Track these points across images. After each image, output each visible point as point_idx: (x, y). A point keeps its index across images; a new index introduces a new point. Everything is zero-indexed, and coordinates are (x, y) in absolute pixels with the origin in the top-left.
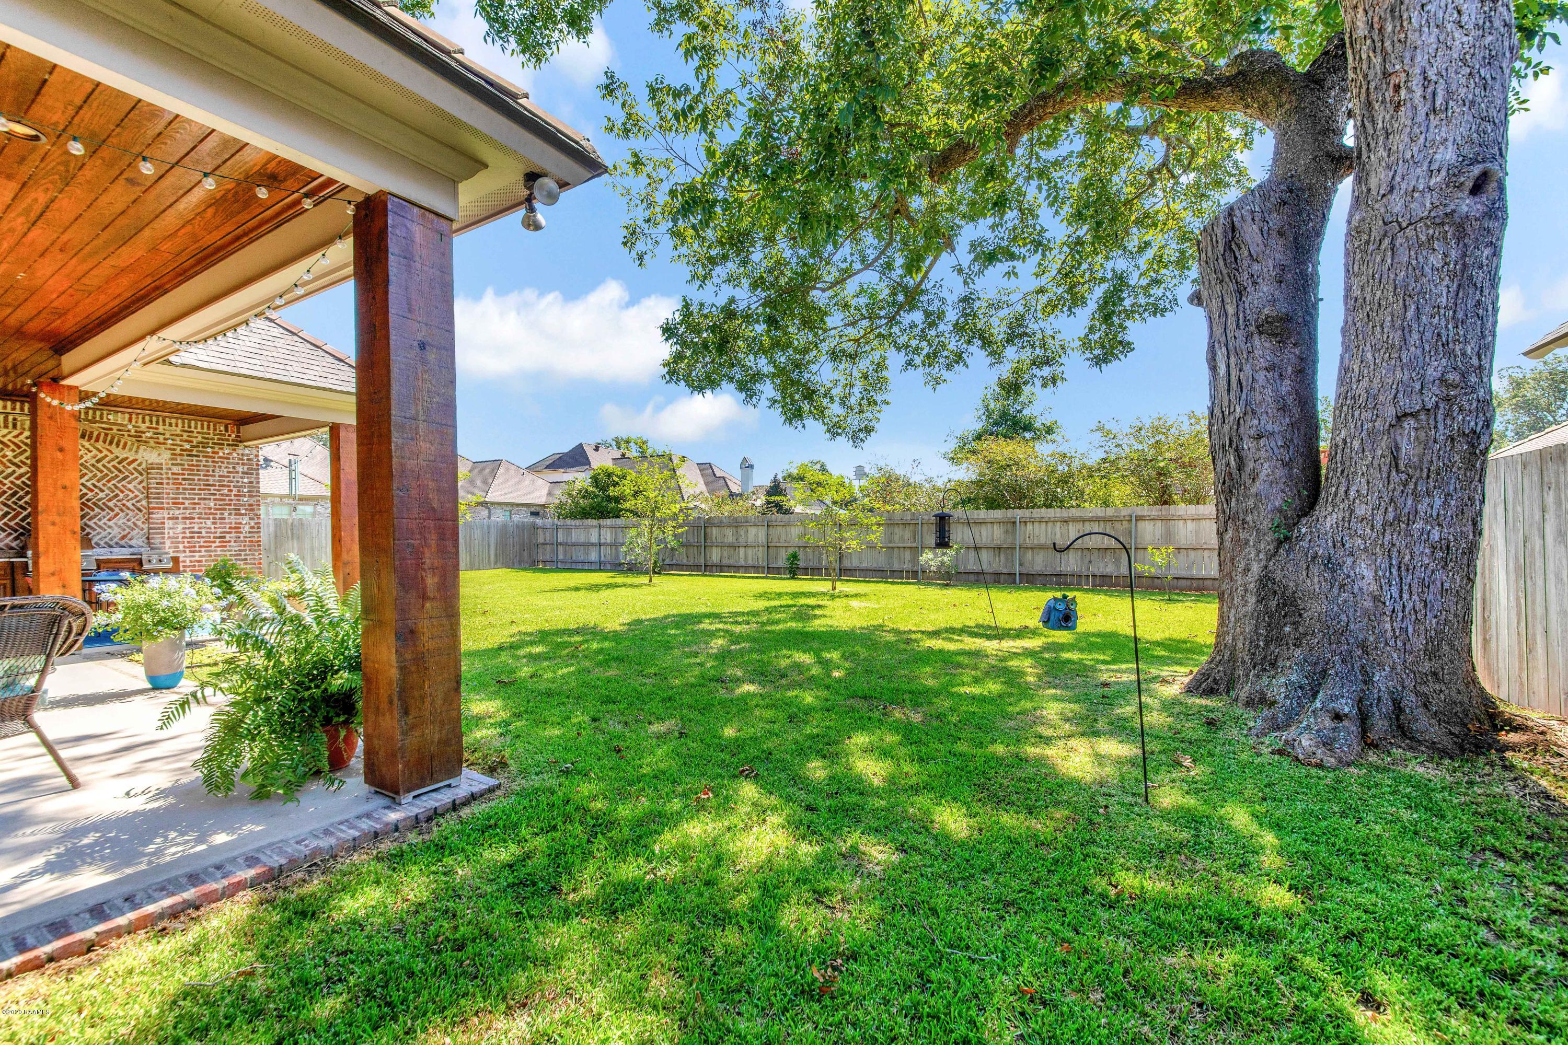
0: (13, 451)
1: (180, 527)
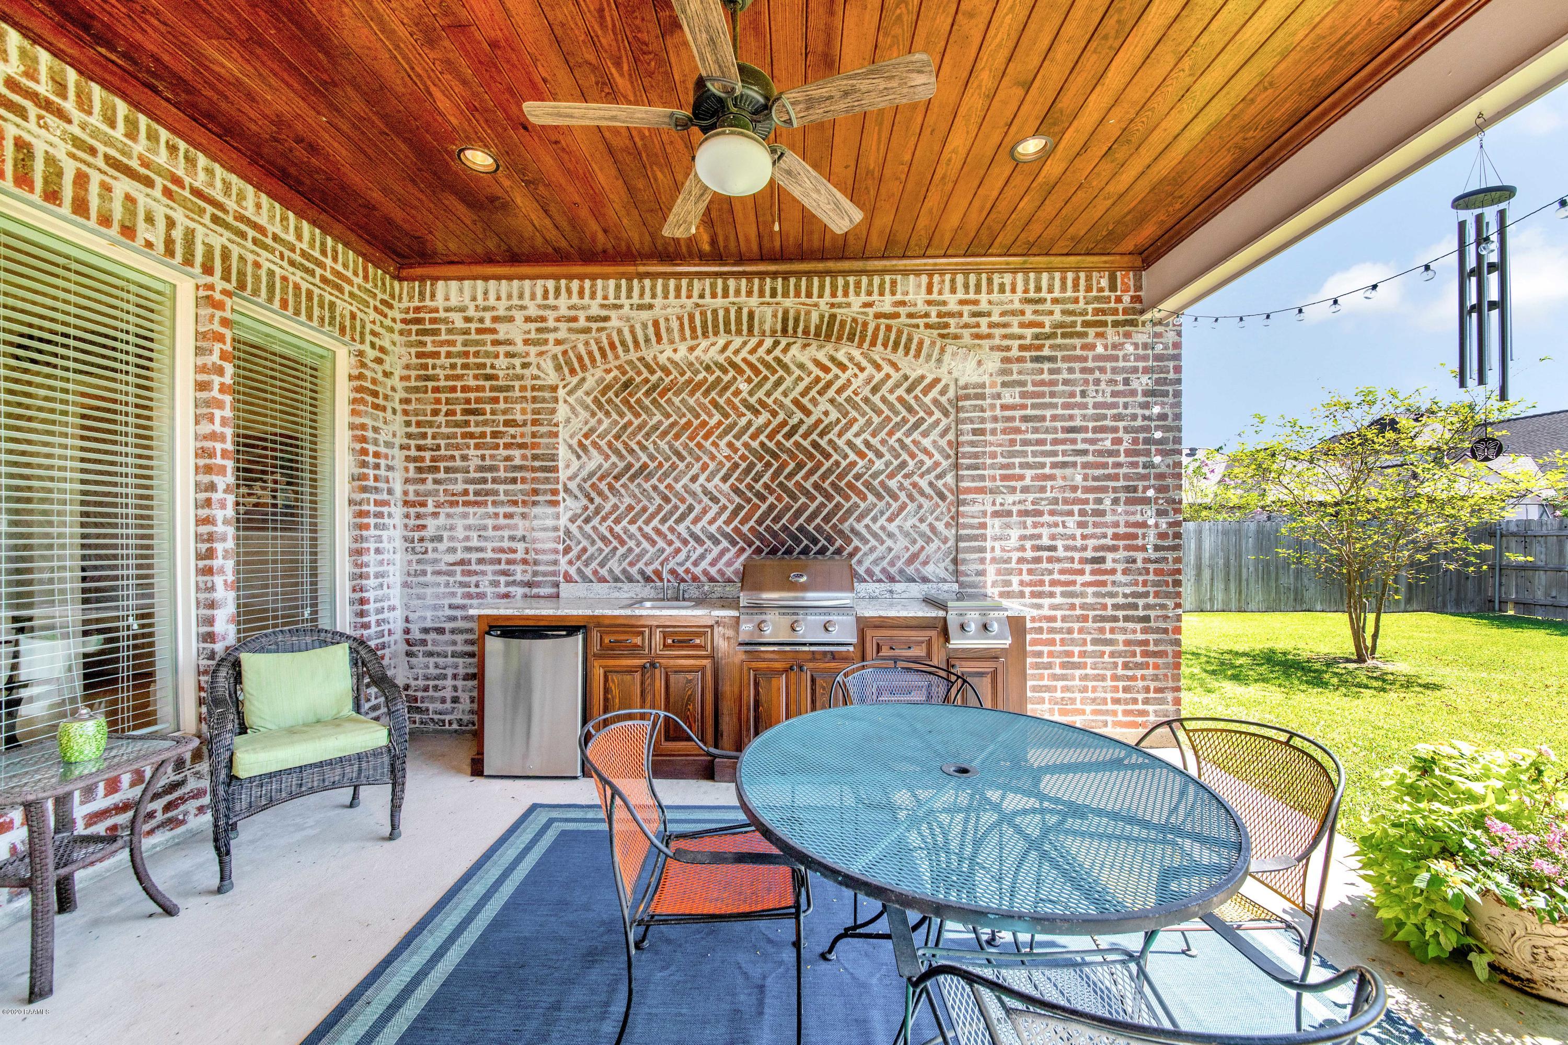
1: (1015, 533)
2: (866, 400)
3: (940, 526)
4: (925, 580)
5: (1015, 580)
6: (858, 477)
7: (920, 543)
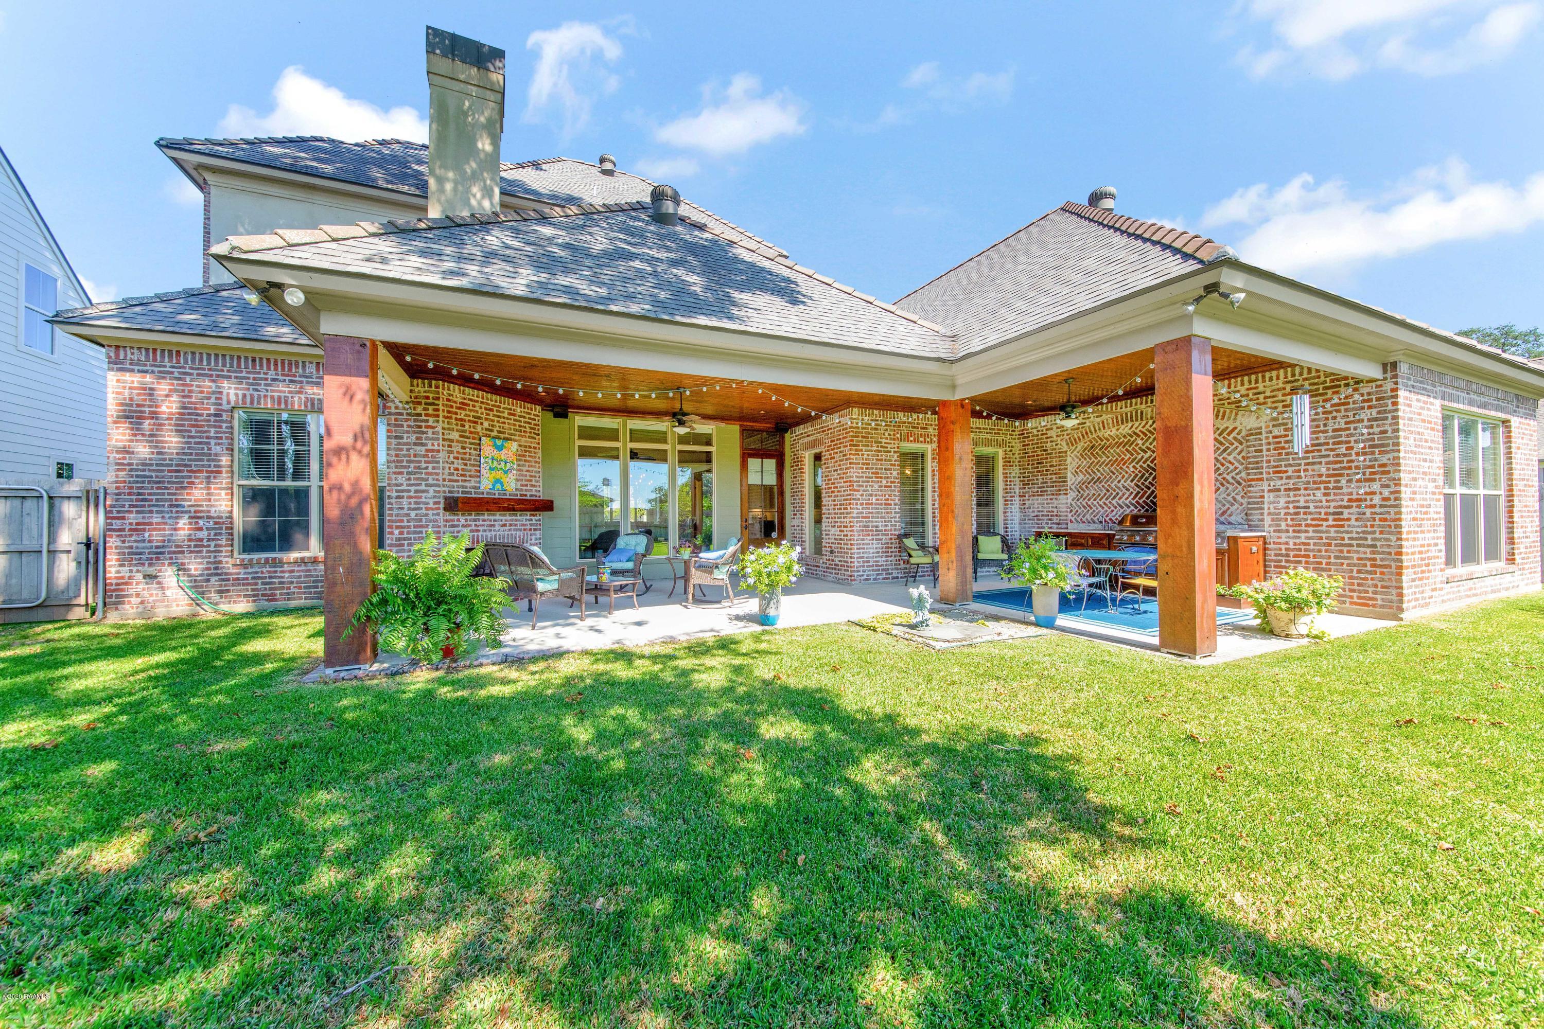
1: (1282, 501)
3: (1238, 498)
4: (1230, 523)
5: (1283, 524)
7: (1228, 505)
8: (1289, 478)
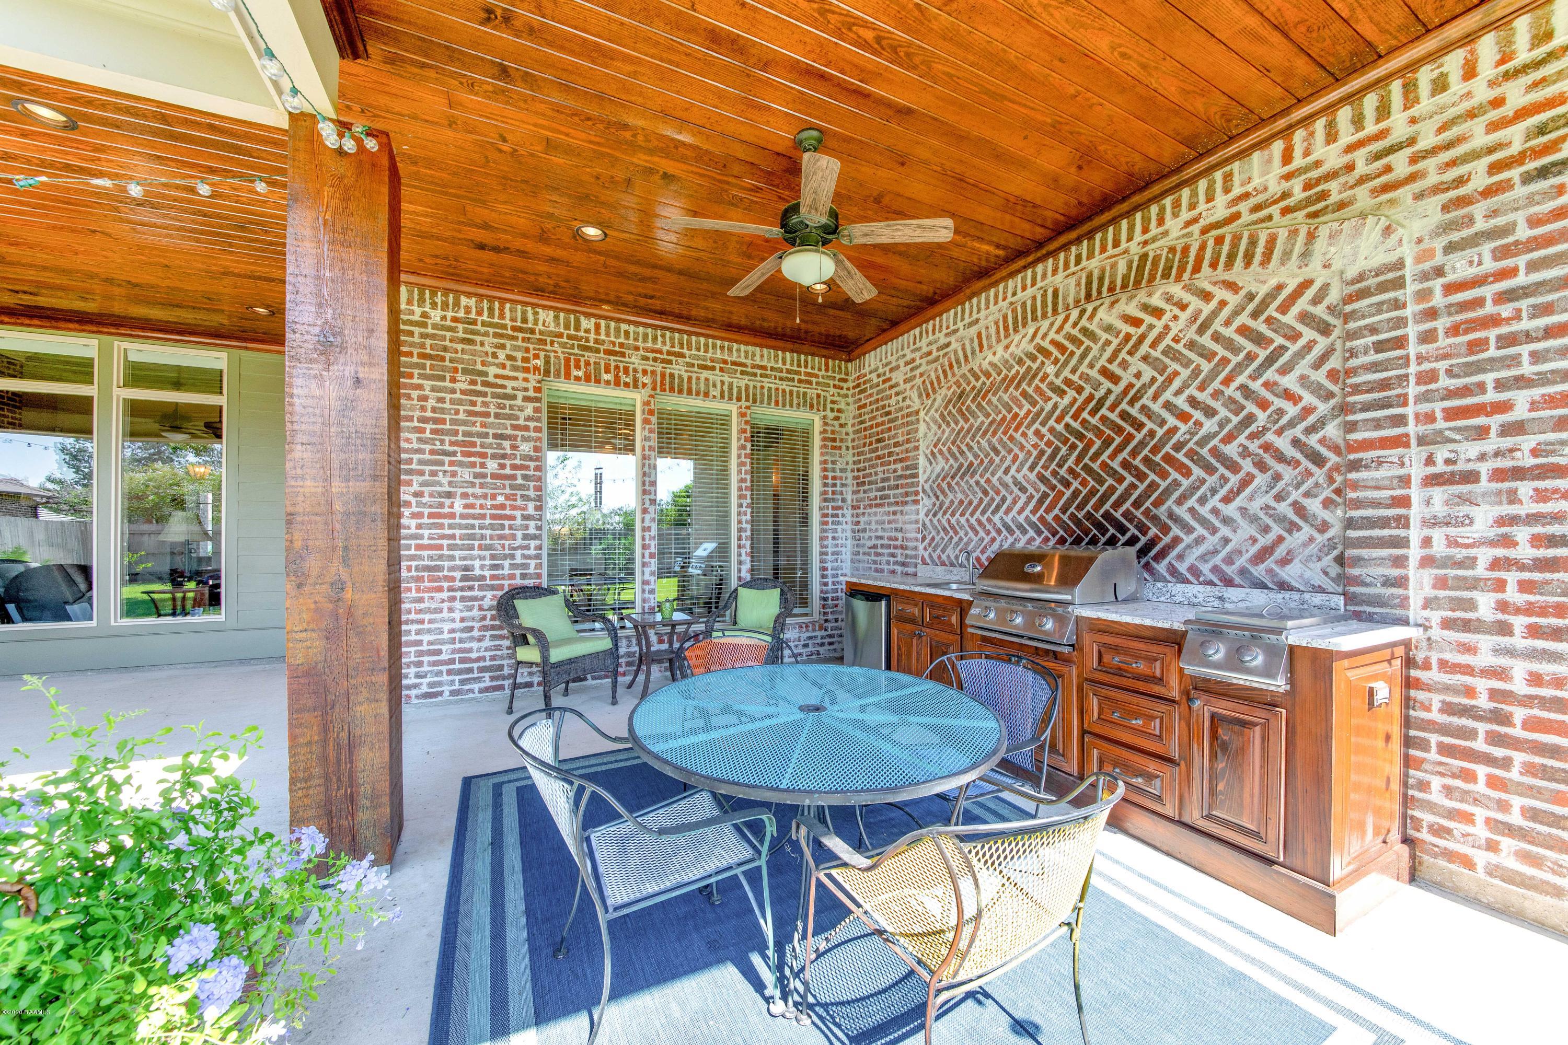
0: (1056, 362)
1: (1486, 513)
2: (1191, 345)
3: (1314, 506)
4: (1283, 586)
6: (1178, 447)
7: (1276, 530)
8: (1516, 428)
